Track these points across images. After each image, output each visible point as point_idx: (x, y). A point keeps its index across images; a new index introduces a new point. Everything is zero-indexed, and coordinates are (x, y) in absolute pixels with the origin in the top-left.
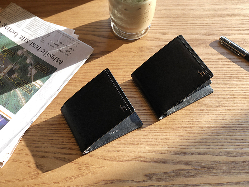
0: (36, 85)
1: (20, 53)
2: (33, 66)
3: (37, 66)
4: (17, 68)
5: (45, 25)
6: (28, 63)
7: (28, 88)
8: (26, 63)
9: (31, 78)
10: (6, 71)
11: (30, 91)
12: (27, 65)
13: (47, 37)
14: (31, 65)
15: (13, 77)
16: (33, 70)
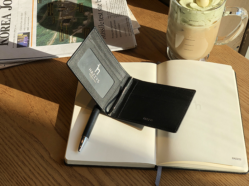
0: (71, 39)
1: (86, 13)
2: (83, 27)
3: (86, 29)
4: (73, 21)
5: (124, 8)
6: (84, 23)
7: (63, 38)
8: (83, 22)
9: (73, 33)
10: (65, 18)
11: (63, 40)
12: (81, 24)
13: (115, 17)
14: (84, 25)
15: (64, 24)
16: (81, 29)
